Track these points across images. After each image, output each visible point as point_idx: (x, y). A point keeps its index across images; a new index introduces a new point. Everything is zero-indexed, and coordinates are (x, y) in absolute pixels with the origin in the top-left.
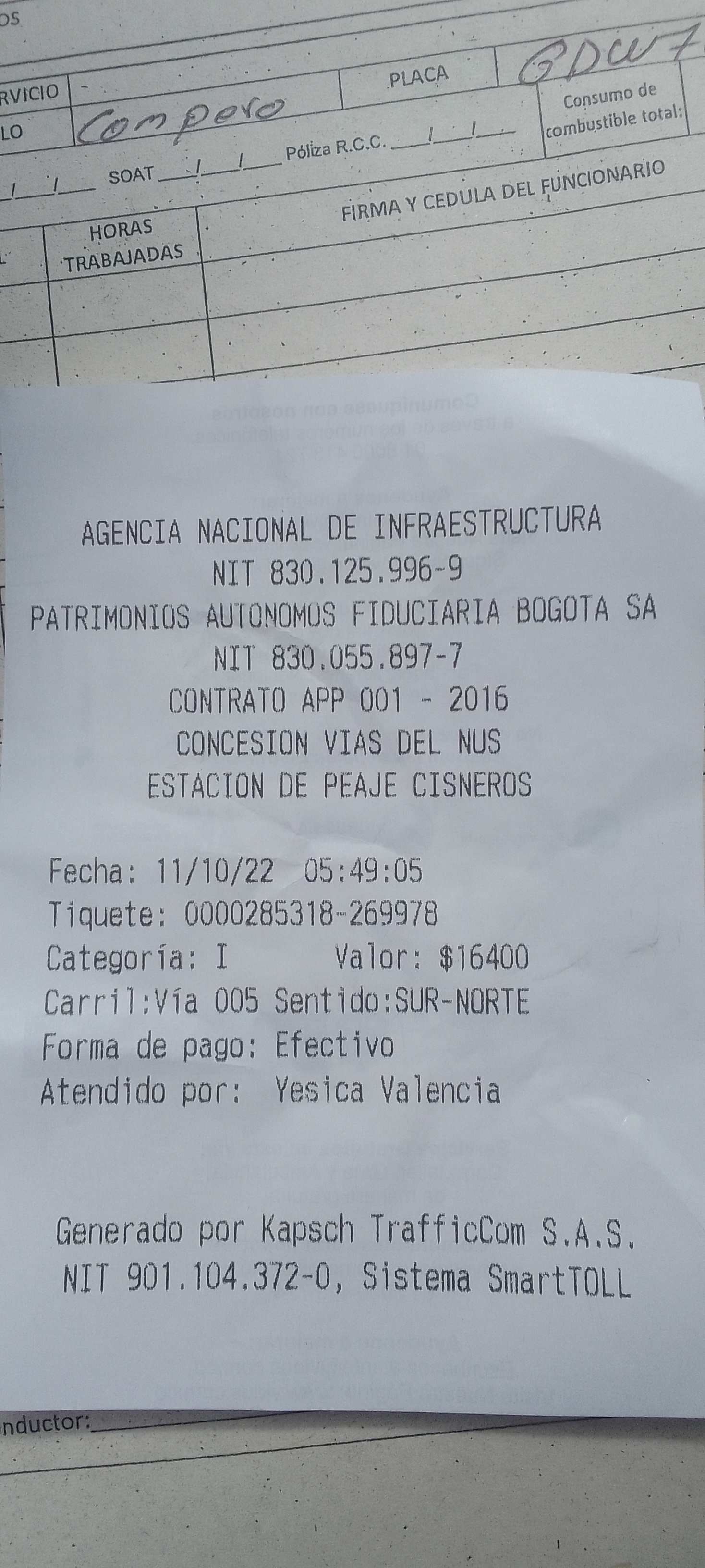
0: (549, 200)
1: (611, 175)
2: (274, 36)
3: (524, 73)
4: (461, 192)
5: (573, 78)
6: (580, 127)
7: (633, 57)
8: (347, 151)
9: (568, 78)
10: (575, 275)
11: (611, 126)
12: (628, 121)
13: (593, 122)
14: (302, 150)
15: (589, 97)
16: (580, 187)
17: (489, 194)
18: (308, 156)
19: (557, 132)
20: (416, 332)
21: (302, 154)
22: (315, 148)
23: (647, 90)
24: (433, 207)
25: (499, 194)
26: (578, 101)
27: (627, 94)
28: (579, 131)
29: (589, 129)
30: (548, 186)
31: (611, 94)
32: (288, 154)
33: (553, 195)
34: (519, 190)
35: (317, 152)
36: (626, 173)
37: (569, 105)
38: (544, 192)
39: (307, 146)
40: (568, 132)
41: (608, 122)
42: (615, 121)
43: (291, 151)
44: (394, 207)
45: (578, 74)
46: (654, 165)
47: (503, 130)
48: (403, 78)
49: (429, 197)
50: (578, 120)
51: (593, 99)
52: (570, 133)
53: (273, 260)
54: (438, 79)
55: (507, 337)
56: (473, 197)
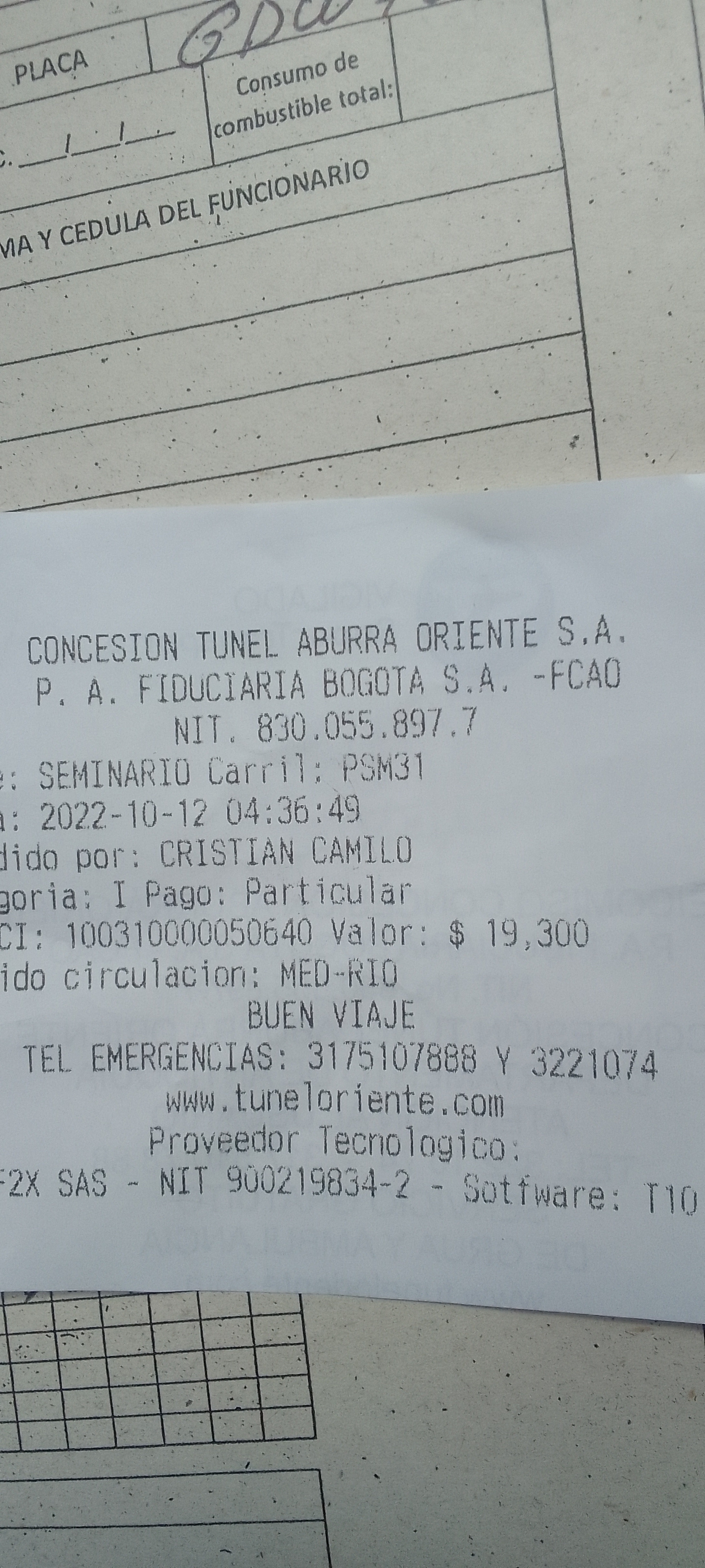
0: (218, 223)
1: (300, 183)
3: (185, 52)
4: (107, 219)
5: (248, 53)
6: (259, 120)
7: (327, 17)
9: (242, 53)
10: (252, 323)
11: (299, 115)
12: (320, 108)
13: (275, 112)
15: (269, 78)
16: (258, 202)
17: (142, 219)
19: (229, 129)
20: (53, 410)
23: (345, 62)
24: (72, 242)
25: (154, 219)
26: (255, 84)
27: (318, 70)
28: (258, 125)
29: (269, 122)
30: (217, 204)
31: (298, 71)
33: (224, 215)
34: (180, 211)
36: (318, 179)
37: (243, 91)
38: (212, 212)
40: (242, 128)
41: (294, 111)
42: (304, 109)
44: (25, 245)
45: (254, 47)
46: (354, 168)
47: (158, 132)
48: (32, 69)
49: (68, 230)
50: (256, 111)
51: (276, 80)
52: (246, 129)
54: (74, 68)
55: (167, 412)
56: (122, 224)
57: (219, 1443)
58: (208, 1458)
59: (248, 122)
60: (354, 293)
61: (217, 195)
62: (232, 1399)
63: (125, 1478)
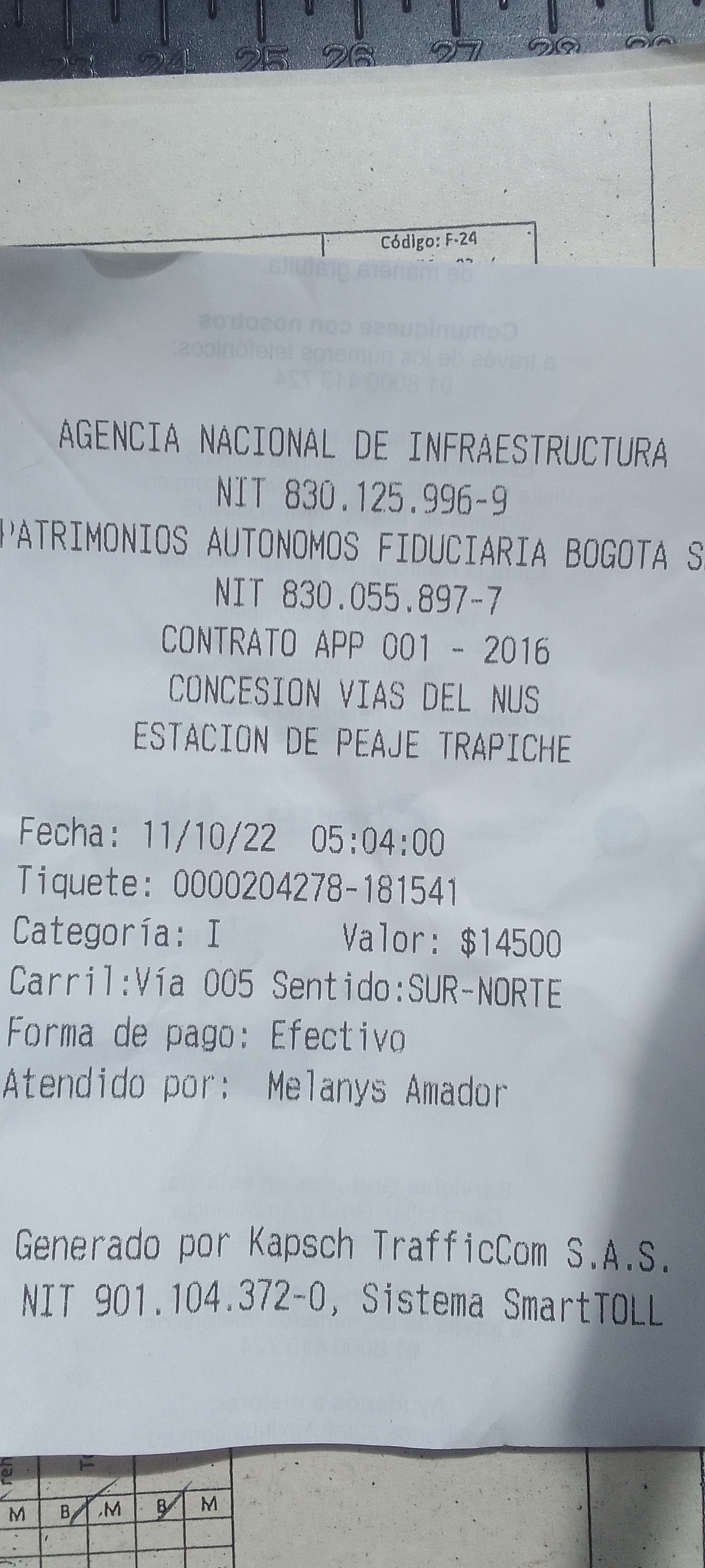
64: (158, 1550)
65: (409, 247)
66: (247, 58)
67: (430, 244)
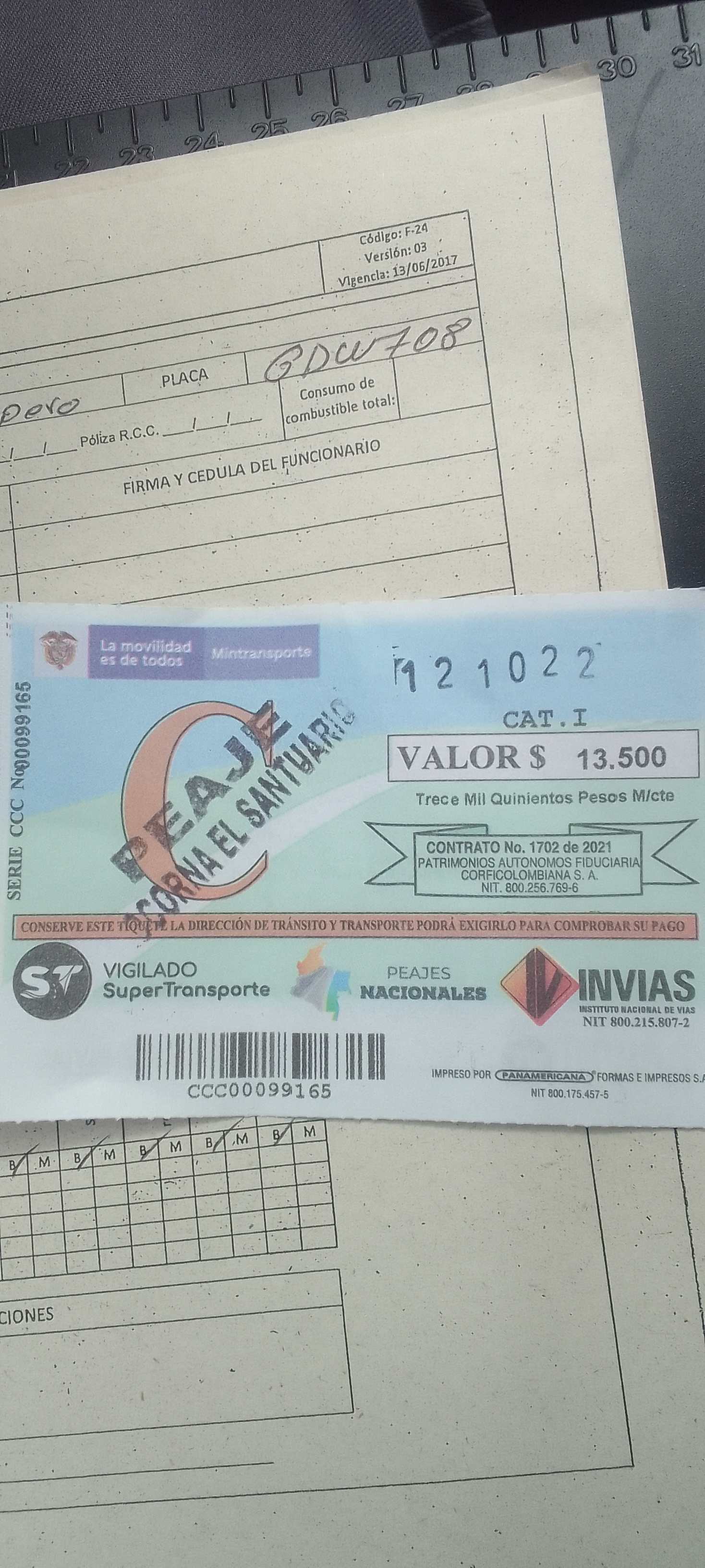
0: (288, 474)
1: (338, 452)
2: (72, 348)
3: (269, 372)
4: (218, 469)
5: (308, 375)
6: (314, 414)
7: (355, 357)
8: (128, 438)
9: (304, 375)
10: (307, 532)
11: (338, 413)
12: (351, 409)
13: (323, 410)
14: (92, 438)
15: (320, 390)
16: (312, 462)
17: (240, 470)
18: (98, 443)
19: (295, 419)
20: (180, 581)
21: (93, 442)
22: (103, 437)
23: (367, 383)
24: (196, 481)
25: (247, 470)
26: (311, 394)
27: (351, 387)
28: (313, 418)
29: (320, 416)
30: (287, 462)
31: (337, 387)
32: (82, 442)
33: (291, 469)
34: (264, 466)
35: (104, 440)
36: (349, 450)
37: (304, 397)
38: (284, 467)
39: (97, 435)
40: (303, 419)
41: (335, 410)
42: (341, 409)
43: (84, 439)
44: (165, 482)
45: (312, 372)
46: (371, 444)
47: (251, 419)
48: (173, 379)
49: (193, 474)
51: (325, 392)
52: (305, 419)
53: (69, 526)
54: (200, 380)
55: (253, 583)
56: (227, 472)
57: (272, 1253)
58: (263, 1265)
59: (307, 416)
60: (370, 517)
61: (287, 457)
62: (281, 1222)
63: (206, 1282)
64: (276, 1167)
65: (380, 240)
66: (259, 131)
67: (394, 235)
